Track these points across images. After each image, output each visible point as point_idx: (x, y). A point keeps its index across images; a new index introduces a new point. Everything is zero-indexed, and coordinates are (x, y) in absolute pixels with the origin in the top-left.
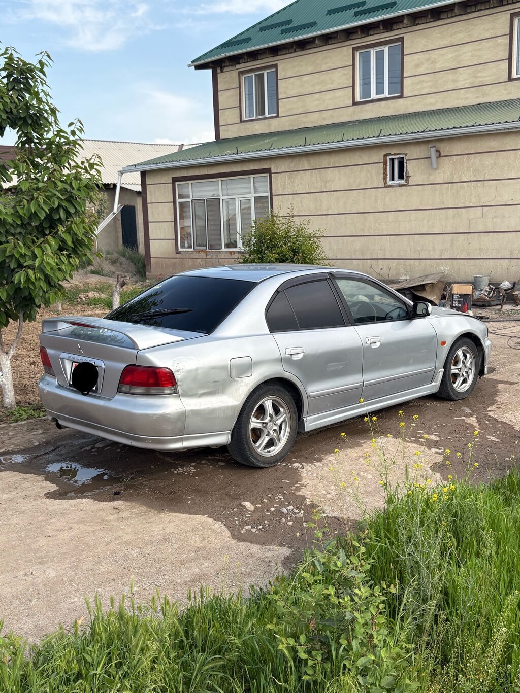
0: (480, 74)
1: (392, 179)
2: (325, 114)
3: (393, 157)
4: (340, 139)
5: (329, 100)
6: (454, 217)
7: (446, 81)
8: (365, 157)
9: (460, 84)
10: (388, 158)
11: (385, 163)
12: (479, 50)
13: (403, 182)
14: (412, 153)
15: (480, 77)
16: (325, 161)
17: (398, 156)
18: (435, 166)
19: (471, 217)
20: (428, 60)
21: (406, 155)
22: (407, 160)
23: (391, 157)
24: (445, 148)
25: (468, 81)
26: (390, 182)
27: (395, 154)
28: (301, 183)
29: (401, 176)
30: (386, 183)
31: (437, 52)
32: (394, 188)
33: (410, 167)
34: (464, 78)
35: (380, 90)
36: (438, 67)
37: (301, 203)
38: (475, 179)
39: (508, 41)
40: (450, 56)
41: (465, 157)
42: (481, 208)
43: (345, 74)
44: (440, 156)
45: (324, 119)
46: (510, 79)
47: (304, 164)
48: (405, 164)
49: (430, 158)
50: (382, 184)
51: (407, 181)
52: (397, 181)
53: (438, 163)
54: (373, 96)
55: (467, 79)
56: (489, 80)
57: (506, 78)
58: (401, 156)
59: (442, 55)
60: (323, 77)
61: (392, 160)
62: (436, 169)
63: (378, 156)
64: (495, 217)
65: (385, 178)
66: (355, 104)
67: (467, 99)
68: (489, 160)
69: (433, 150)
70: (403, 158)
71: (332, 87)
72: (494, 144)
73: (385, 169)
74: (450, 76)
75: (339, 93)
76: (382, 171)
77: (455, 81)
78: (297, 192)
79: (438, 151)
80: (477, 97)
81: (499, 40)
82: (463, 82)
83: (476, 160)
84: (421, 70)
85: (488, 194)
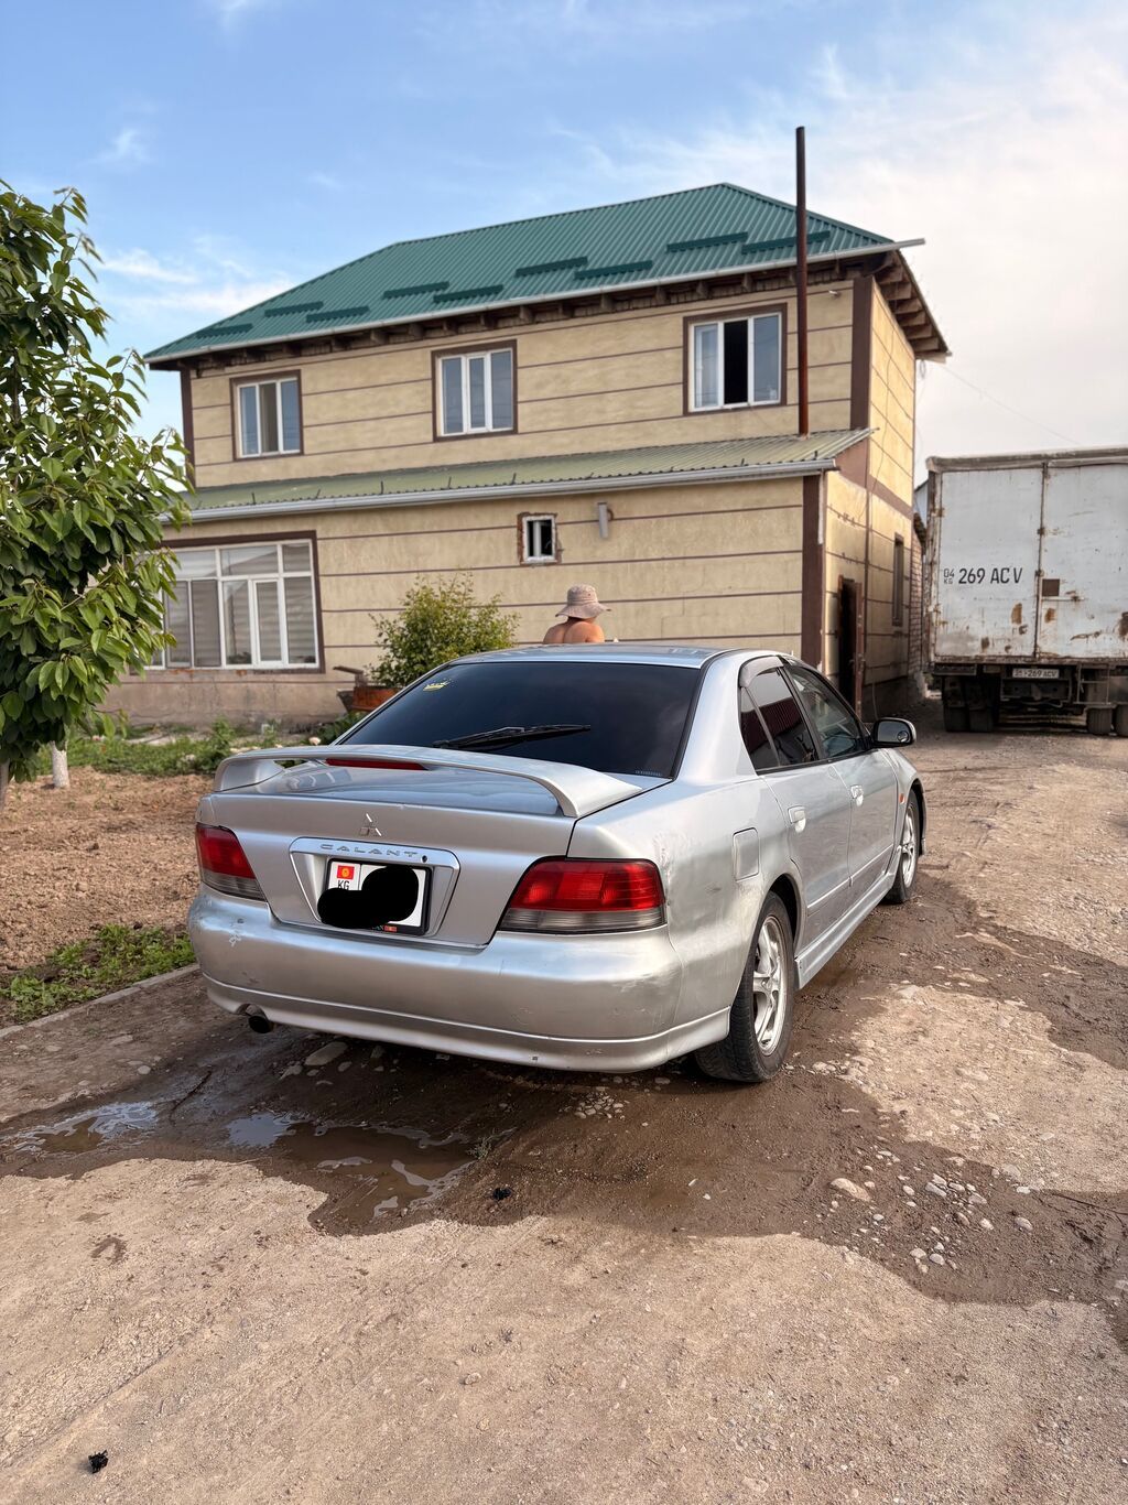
0: (640, 404)
1: (531, 553)
2: (385, 454)
3: (533, 518)
4: (445, 485)
5: (391, 432)
6: (637, 614)
7: (588, 411)
8: (485, 518)
9: (609, 418)
10: (525, 520)
11: (520, 529)
12: (638, 367)
13: (550, 558)
14: (564, 513)
15: (641, 407)
16: (415, 521)
17: (542, 518)
18: (606, 535)
19: (666, 614)
20: (557, 377)
21: (555, 515)
22: (556, 524)
23: (529, 518)
24: (621, 506)
25: (622, 413)
26: (530, 560)
27: (536, 514)
28: (371, 557)
29: (546, 550)
30: (522, 560)
31: (570, 366)
32: (536, 568)
33: (561, 535)
34: (614, 408)
35: (478, 420)
36: (574, 388)
37: (373, 588)
38: (670, 555)
39: (681, 357)
40: (591, 373)
41: (654, 521)
42: (681, 601)
43: (418, 392)
44: (612, 519)
45: (384, 461)
46: (686, 413)
47: (378, 524)
48: (553, 531)
49: (597, 521)
50: (515, 561)
51: (558, 557)
52: (539, 558)
53: (610, 530)
54: (467, 429)
55: (620, 410)
56: (652, 413)
57: (680, 411)
58: (547, 518)
59: (580, 371)
60: (382, 394)
61: (531, 524)
62: (607, 539)
63: (508, 516)
64: (704, 614)
65: (520, 553)
66: (437, 439)
67: (619, 440)
68: (692, 526)
69: (603, 509)
70: (549, 522)
71: (398, 412)
72: (698, 501)
73: (520, 538)
74: (593, 403)
75: (408, 422)
76: (515, 541)
77: (601, 412)
78: (366, 571)
79: (609, 511)
80: (636, 439)
81: (668, 354)
82: (614, 415)
83: (671, 526)
84: (546, 392)
85: (691, 579)
